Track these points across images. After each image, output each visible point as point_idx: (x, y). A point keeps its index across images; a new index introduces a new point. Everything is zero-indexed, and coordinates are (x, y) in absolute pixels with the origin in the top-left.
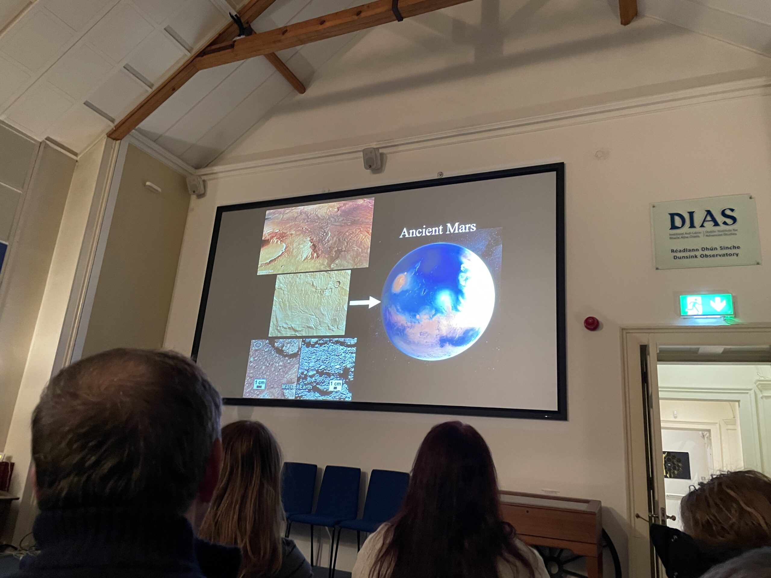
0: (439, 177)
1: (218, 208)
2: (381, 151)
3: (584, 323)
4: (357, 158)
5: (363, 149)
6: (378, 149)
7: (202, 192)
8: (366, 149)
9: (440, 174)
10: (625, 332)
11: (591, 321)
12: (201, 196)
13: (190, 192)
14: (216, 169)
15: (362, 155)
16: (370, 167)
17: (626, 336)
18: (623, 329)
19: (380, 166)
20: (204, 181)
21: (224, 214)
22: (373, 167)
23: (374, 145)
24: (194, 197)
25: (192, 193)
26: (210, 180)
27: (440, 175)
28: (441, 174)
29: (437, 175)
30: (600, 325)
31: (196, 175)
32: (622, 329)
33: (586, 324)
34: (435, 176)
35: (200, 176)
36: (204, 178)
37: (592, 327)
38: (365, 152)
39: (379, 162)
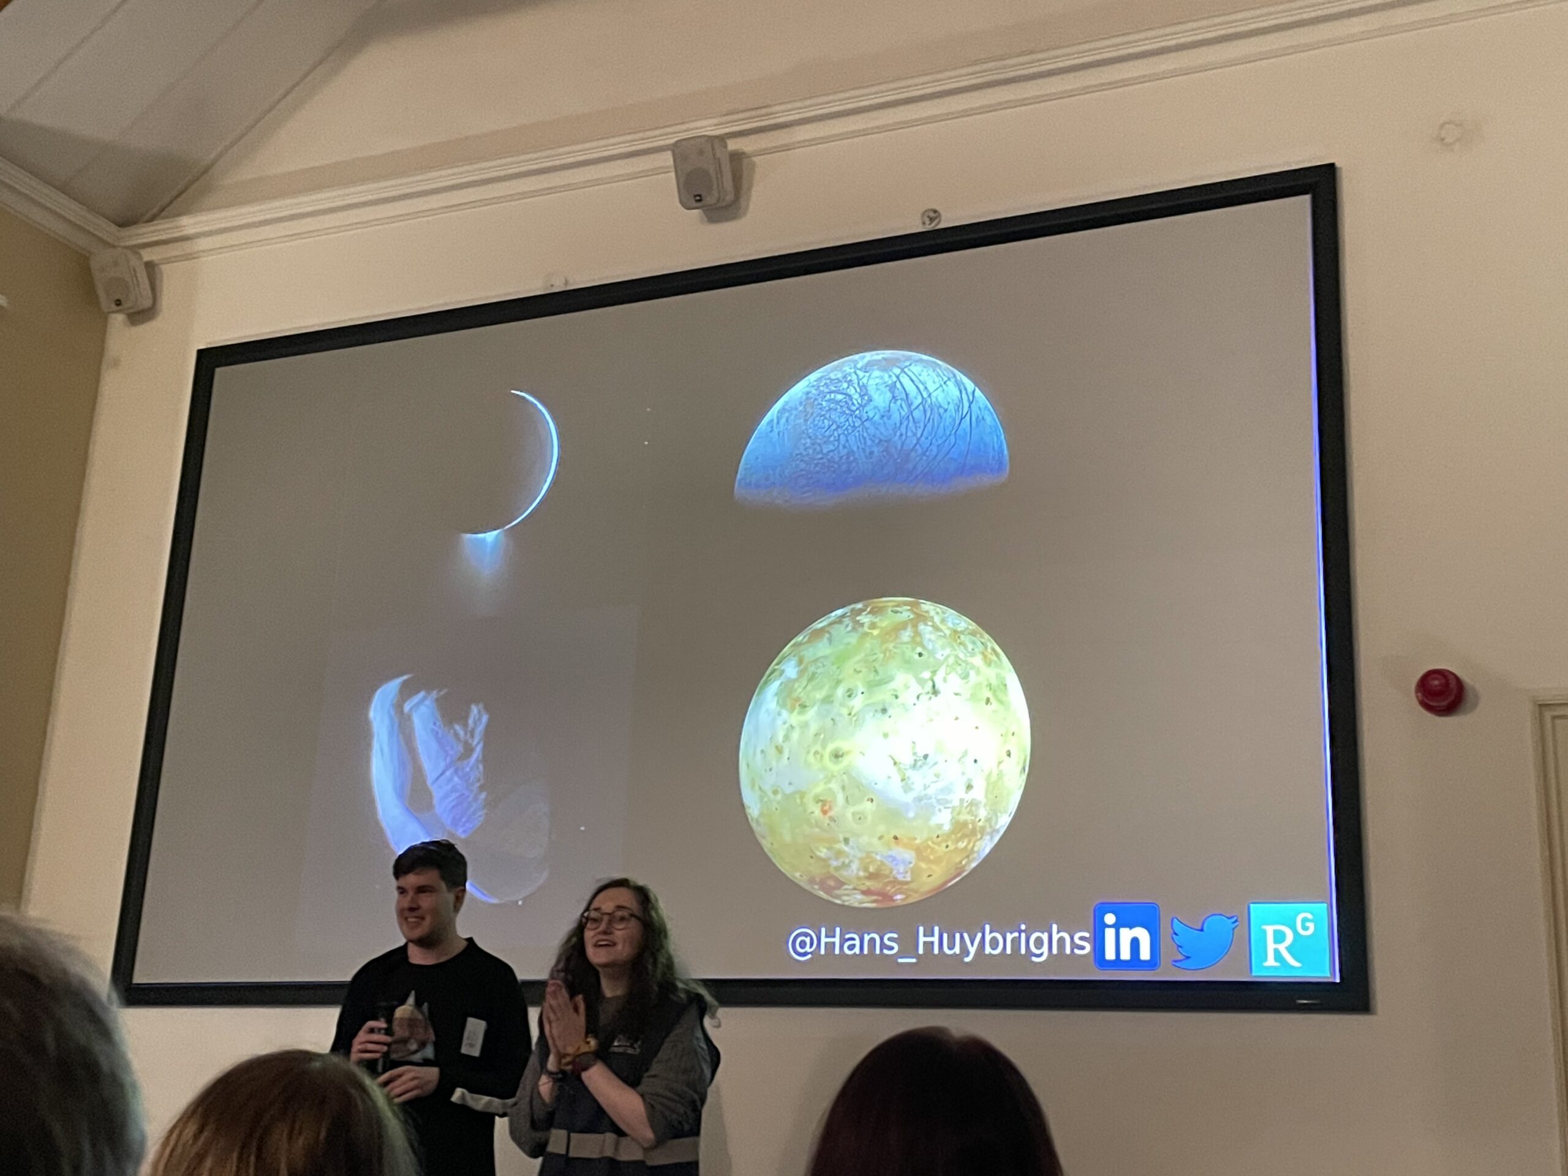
0: (929, 227)
1: (200, 352)
2: (733, 145)
3: (1416, 692)
4: (655, 171)
5: (672, 141)
6: (722, 139)
7: (147, 303)
8: (684, 140)
9: (932, 215)
10: (1548, 715)
11: (1436, 682)
12: (141, 315)
13: (106, 304)
14: (189, 224)
15: (671, 162)
16: (699, 198)
17: (1554, 728)
18: (1543, 707)
19: (730, 197)
20: (150, 266)
21: (219, 372)
22: (709, 200)
23: (708, 127)
24: (118, 319)
25: (114, 307)
26: (168, 261)
27: (932, 220)
28: (934, 215)
29: (919, 222)
30: (1469, 695)
31: (126, 247)
32: (1540, 705)
33: (1424, 695)
34: (914, 225)
35: (136, 249)
36: (147, 255)
37: (1444, 703)
38: (679, 150)
39: (728, 184)
